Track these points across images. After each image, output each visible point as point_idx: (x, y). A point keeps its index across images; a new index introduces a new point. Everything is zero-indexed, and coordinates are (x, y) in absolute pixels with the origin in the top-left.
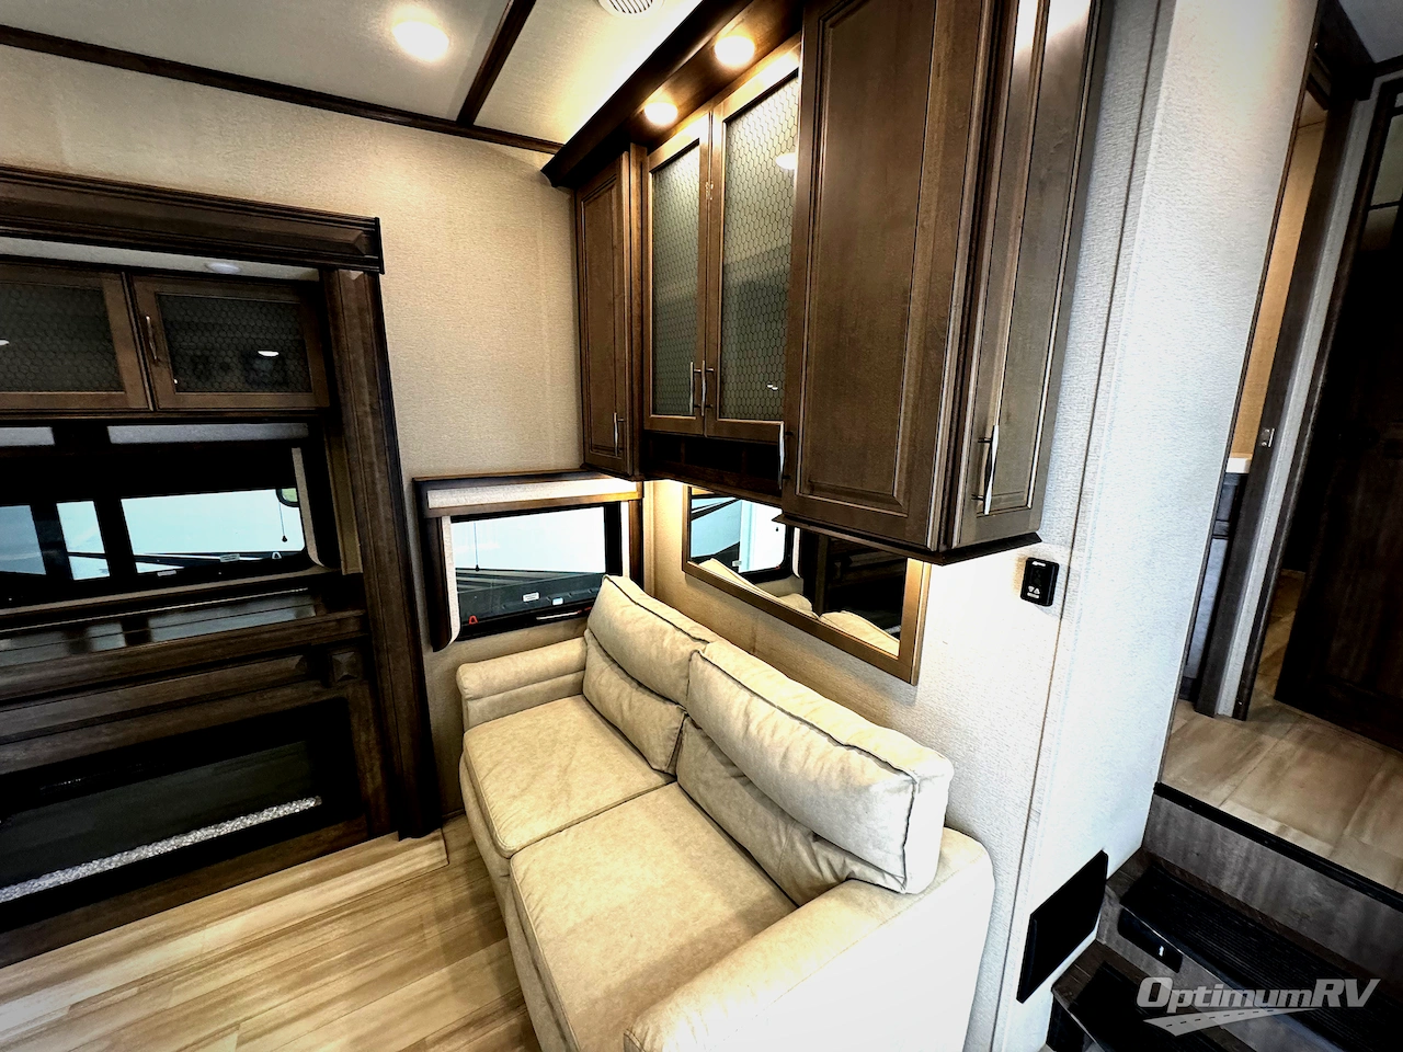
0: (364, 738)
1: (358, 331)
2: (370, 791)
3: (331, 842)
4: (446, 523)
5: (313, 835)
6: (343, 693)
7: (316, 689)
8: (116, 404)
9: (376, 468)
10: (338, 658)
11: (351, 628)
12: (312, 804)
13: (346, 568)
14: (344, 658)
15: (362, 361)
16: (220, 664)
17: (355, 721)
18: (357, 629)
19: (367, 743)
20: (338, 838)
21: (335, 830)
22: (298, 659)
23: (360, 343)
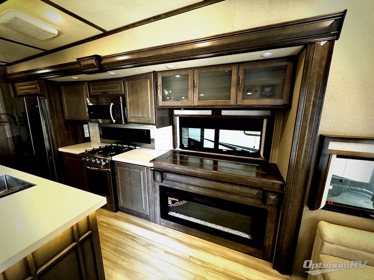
0: (270, 226)
1: (317, 69)
2: (267, 245)
3: (251, 252)
4: (334, 157)
5: (246, 246)
6: (267, 208)
7: (259, 203)
8: (228, 104)
9: (307, 129)
10: (271, 196)
11: (277, 187)
12: (248, 237)
13: (271, 161)
14: (273, 197)
15: (315, 82)
16: (236, 184)
17: (268, 219)
18: (279, 188)
19: (271, 228)
20: (253, 252)
21: (253, 249)
22: (257, 191)
23: (317, 74)
